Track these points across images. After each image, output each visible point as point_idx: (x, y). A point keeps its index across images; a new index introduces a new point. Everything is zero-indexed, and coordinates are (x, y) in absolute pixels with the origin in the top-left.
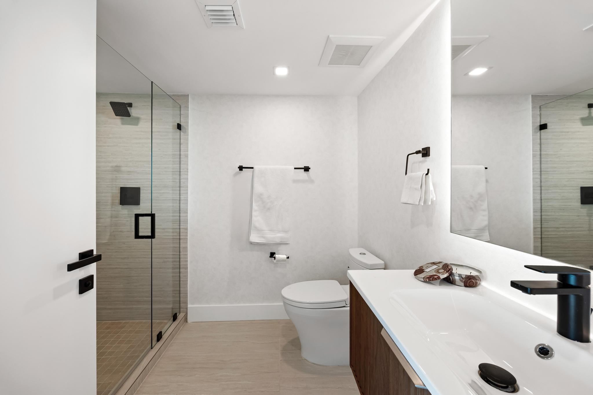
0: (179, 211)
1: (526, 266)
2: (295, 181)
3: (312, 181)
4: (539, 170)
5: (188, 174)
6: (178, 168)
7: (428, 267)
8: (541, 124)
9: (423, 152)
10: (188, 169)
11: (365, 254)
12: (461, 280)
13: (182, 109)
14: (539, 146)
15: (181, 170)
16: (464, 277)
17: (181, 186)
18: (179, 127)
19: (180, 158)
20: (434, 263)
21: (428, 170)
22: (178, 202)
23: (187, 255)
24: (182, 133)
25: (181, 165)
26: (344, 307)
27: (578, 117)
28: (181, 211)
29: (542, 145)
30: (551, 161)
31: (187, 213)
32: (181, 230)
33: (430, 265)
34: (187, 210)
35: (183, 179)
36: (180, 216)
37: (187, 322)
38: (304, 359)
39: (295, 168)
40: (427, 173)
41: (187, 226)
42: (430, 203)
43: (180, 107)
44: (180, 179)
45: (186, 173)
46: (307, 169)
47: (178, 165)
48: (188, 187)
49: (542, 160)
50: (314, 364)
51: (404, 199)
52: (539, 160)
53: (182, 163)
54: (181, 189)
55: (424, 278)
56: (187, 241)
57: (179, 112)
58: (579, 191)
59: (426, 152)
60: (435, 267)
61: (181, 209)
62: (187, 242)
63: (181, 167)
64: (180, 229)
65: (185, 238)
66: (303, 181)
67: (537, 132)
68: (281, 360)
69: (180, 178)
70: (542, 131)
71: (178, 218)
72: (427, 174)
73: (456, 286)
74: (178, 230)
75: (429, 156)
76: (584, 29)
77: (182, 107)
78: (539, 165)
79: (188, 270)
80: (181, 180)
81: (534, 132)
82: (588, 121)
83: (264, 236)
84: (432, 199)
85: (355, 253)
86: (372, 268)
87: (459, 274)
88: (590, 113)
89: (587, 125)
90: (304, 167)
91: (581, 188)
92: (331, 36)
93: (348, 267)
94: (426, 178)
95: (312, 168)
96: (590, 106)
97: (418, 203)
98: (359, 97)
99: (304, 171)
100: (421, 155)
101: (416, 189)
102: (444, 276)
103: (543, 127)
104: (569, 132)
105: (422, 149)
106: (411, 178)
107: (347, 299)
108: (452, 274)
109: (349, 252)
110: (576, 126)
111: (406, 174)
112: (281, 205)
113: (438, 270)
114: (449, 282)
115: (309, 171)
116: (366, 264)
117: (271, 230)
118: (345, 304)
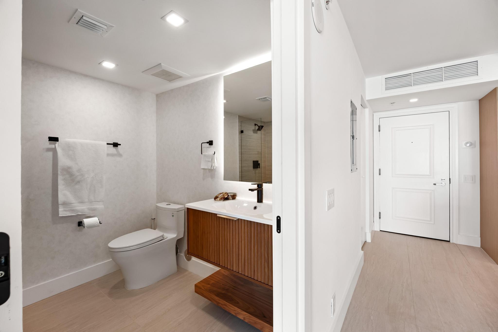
1: (252, 184)
2: (108, 155)
3: (120, 155)
7: (219, 195)
8: (242, 130)
9: (210, 143)
11: (170, 204)
12: (231, 197)
16: (232, 195)
20: (221, 194)
21: (215, 152)
26: (162, 240)
27: (252, 129)
29: (242, 140)
30: (244, 148)
38: (131, 290)
39: (107, 144)
42: (215, 168)
46: (116, 145)
49: (242, 147)
51: (202, 167)
55: (219, 199)
59: (211, 143)
60: (222, 194)
66: (112, 155)
70: (242, 133)
72: (214, 154)
73: (230, 200)
75: (213, 145)
81: (239, 134)
82: (255, 131)
83: (73, 209)
84: (216, 166)
85: (163, 205)
86: (178, 211)
87: (231, 195)
88: (255, 128)
89: (254, 133)
90: (113, 143)
91: (253, 161)
92: (162, 64)
93: (152, 219)
94: (214, 156)
95: (120, 145)
96: (255, 125)
97: (210, 168)
98: (157, 96)
99: (114, 146)
100: (208, 144)
101: (209, 161)
102: (226, 197)
103: (242, 132)
104: (249, 135)
105: (209, 141)
106: (205, 156)
107: (163, 234)
108: (228, 196)
109: (157, 206)
110: (251, 133)
111: (202, 154)
112: (92, 177)
113: (224, 195)
114: (227, 199)
115: (118, 147)
116: (175, 209)
117: (82, 202)
118: (163, 237)
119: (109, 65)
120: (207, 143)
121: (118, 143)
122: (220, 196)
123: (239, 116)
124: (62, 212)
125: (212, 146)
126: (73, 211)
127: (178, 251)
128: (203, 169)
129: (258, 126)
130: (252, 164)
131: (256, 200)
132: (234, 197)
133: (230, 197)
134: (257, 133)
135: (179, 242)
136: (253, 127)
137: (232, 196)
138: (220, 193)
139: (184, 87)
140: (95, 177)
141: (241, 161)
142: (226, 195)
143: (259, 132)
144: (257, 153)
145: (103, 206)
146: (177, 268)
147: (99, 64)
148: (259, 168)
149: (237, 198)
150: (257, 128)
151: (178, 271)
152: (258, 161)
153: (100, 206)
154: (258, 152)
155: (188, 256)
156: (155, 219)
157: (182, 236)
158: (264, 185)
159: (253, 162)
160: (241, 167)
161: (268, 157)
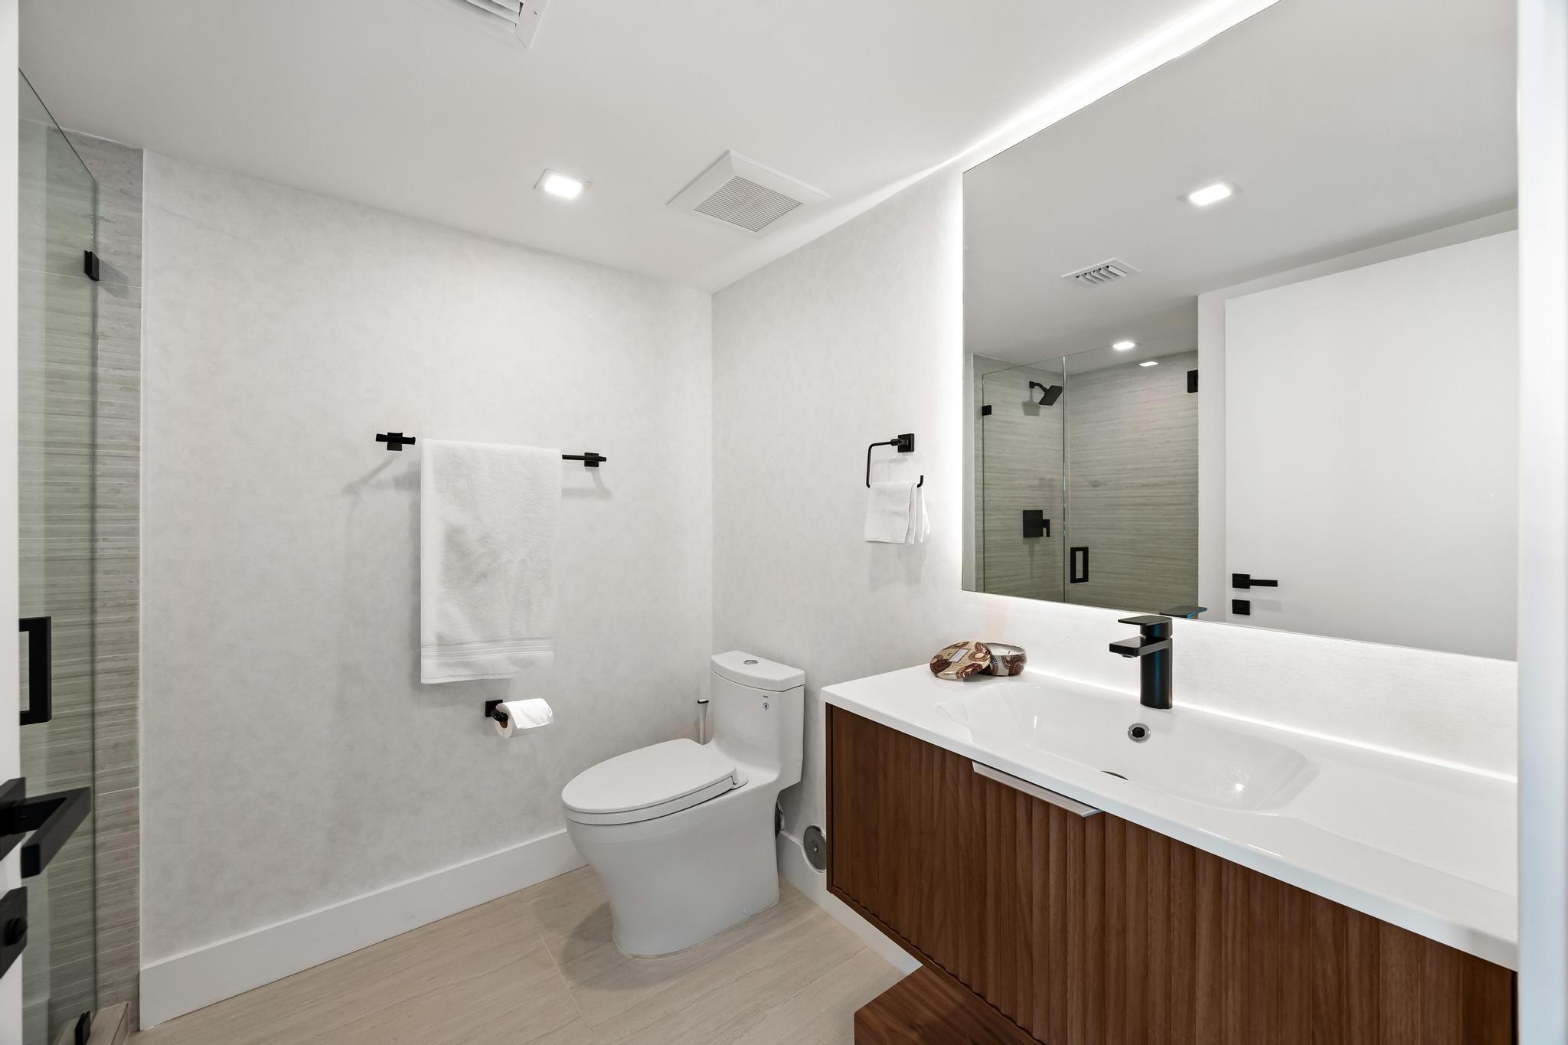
0: (88, 604)
1: (1119, 621)
2: (567, 493)
3: (605, 494)
4: (982, 482)
5: (137, 458)
6: (86, 430)
7: (951, 655)
8: (985, 405)
9: (902, 442)
10: (137, 439)
11: (755, 662)
12: (1006, 666)
13: (101, 197)
14: (981, 441)
15: (100, 441)
16: (1008, 658)
17: (99, 502)
18: (91, 266)
19: (94, 392)
20: (958, 647)
21: (922, 477)
22: (84, 567)
23: (134, 771)
24: (103, 294)
25: (100, 421)
26: (730, 790)
27: (1020, 401)
28: (98, 604)
30: (994, 467)
31: (134, 607)
32: (101, 679)
33: (954, 650)
34: (137, 597)
35: (112, 475)
36: (93, 625)
37: (138, 1030)
38: (631, 957)
39: (565, 457)
40: (919, 483)
41: (137, 659)
42: (922, 541)
43: (95, 190)
44: (93, 477)
45: (129, 453)
46: (592, 460)
47: (86, 420)
48: (136, 508)
50: (661, 956)
51: (871, 534)
52: (981, 464)
53: (102, 411)
54: (100, 514)
55: (957, 673)
56: (134, 715)
57: (87, 207)
58: (1021, 516)
59: (905, 443)
60: (962, 652)
61: (99, 596)
62: (133, 724)
63: (100, 430)
64: (93, 673)
65: (120, 710)
66: (582, 493)
67: (979, 419)
68: (571, 988)
69: (93, 469)
70: (986, 417)
71: (86, 631)
72: (919, 486)
73: (1000, 679)
74: (87, 679)
75: (912, 450)
76: (1063, 276)
77: (102, 188)
78: (981, 474)
79: (138, 828)
80: (100, 481)
81: (977, 418)
82: (1030, 408)
83: (468, 660)
84: (925, 532)
85: (732, 662)
86: (784, 689)
87: (1003, 658)
88: (1031, 396)
89: (1027, 413)
90: (586, 454)
91: (1025, 512)
92: (733, 153)
93: (699, 702)
94: (919, 493)
95: (604, 459)
96: (1032, 385)
97: (903, 540)
98: (715, 296)
99: (587, 464)
100: (897, 447)
101: (896, 513)
102: (985, 664)
103: (986, 410)
104: (1011, 423)
105: (899, 436)
106: (882, 492)
107: (735, 770)
108: (992, 658)
109: (713, 663)
110: (1018, 415)
111: (868, 486)
112: (522, 560)
113: (972, 656)
114: (989, 673)
115: (598, 466)
116: (772, 682)
117: (493, 640)
118: (731, 784)
119: (562, 187)
120: (893, 443)
121: (598, 454)
122: (955, 659)
123: (974, 356)
124: (433, 671)
125: (908, 455)
126: (467, 665)
127: (783, 824)
128: (870, 544)
129: (1044, 389)
130: (1021, 523)
131: (1136, 693)
132: (1015, 665)
133: (1000, 664)
134: (1038, 415)
135: (787, 801)
136: (1024, 394)
137: (1008, 662)
138: (955, 646)
139: (802, 249)
140: (531, 558)
141: (981, 512)
142: (984, 659)
143: (1044, 410)
144: (1036, 482)
145: (550, 654)
146: (780, 886)
147: (535, 186)
148: (1048, 535)
149: (1028, 668)
150: (1038, 395)
151: (781, 899)
152: (1042, 511)
153: (542, 654)
154: (1043, 479)
155: (815, 850)
156: (707, 701)
157: (794, 778)
158: (1179, 626)
159: (1022, 516)
160: (984, 531)
161: (1075, 498)
